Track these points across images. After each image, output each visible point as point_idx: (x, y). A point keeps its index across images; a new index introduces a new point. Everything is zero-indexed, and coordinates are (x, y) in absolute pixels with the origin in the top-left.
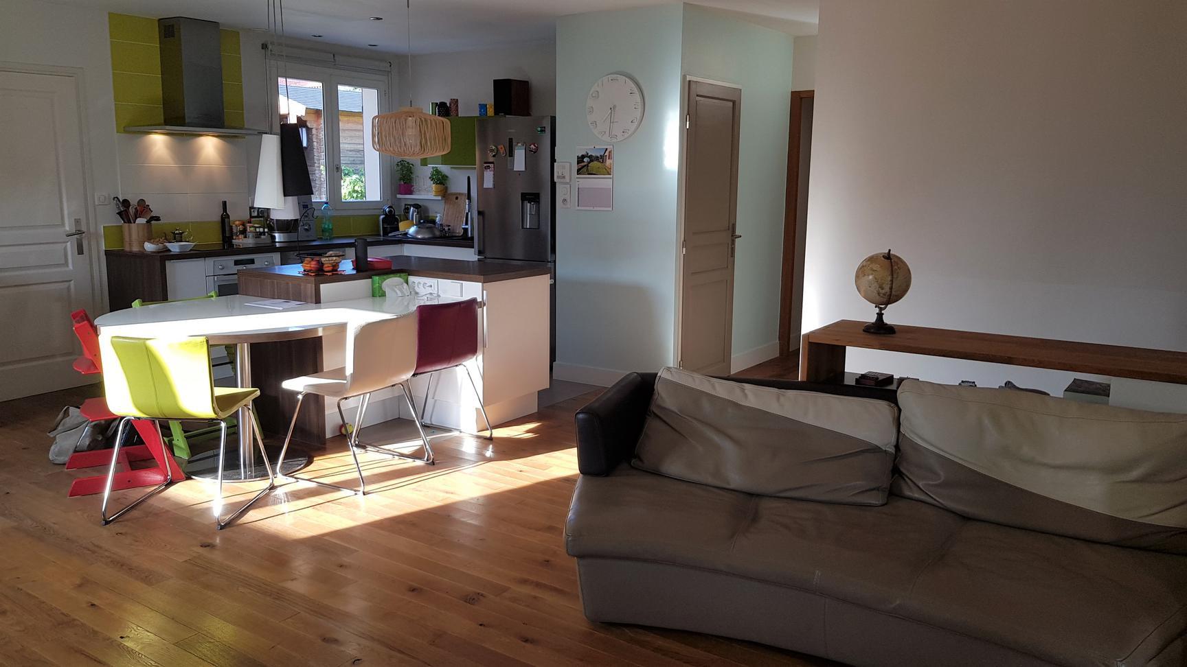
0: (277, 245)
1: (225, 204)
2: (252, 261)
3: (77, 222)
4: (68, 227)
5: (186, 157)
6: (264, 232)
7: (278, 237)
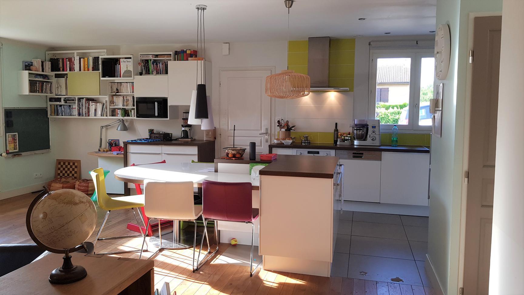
0: (355, 147)
1: (336, 124)
2: (318, 153)
3: (267, 129)
4: (263, 131)
5: (319, 103)
6: (348, 139)
7: (356, 142)
